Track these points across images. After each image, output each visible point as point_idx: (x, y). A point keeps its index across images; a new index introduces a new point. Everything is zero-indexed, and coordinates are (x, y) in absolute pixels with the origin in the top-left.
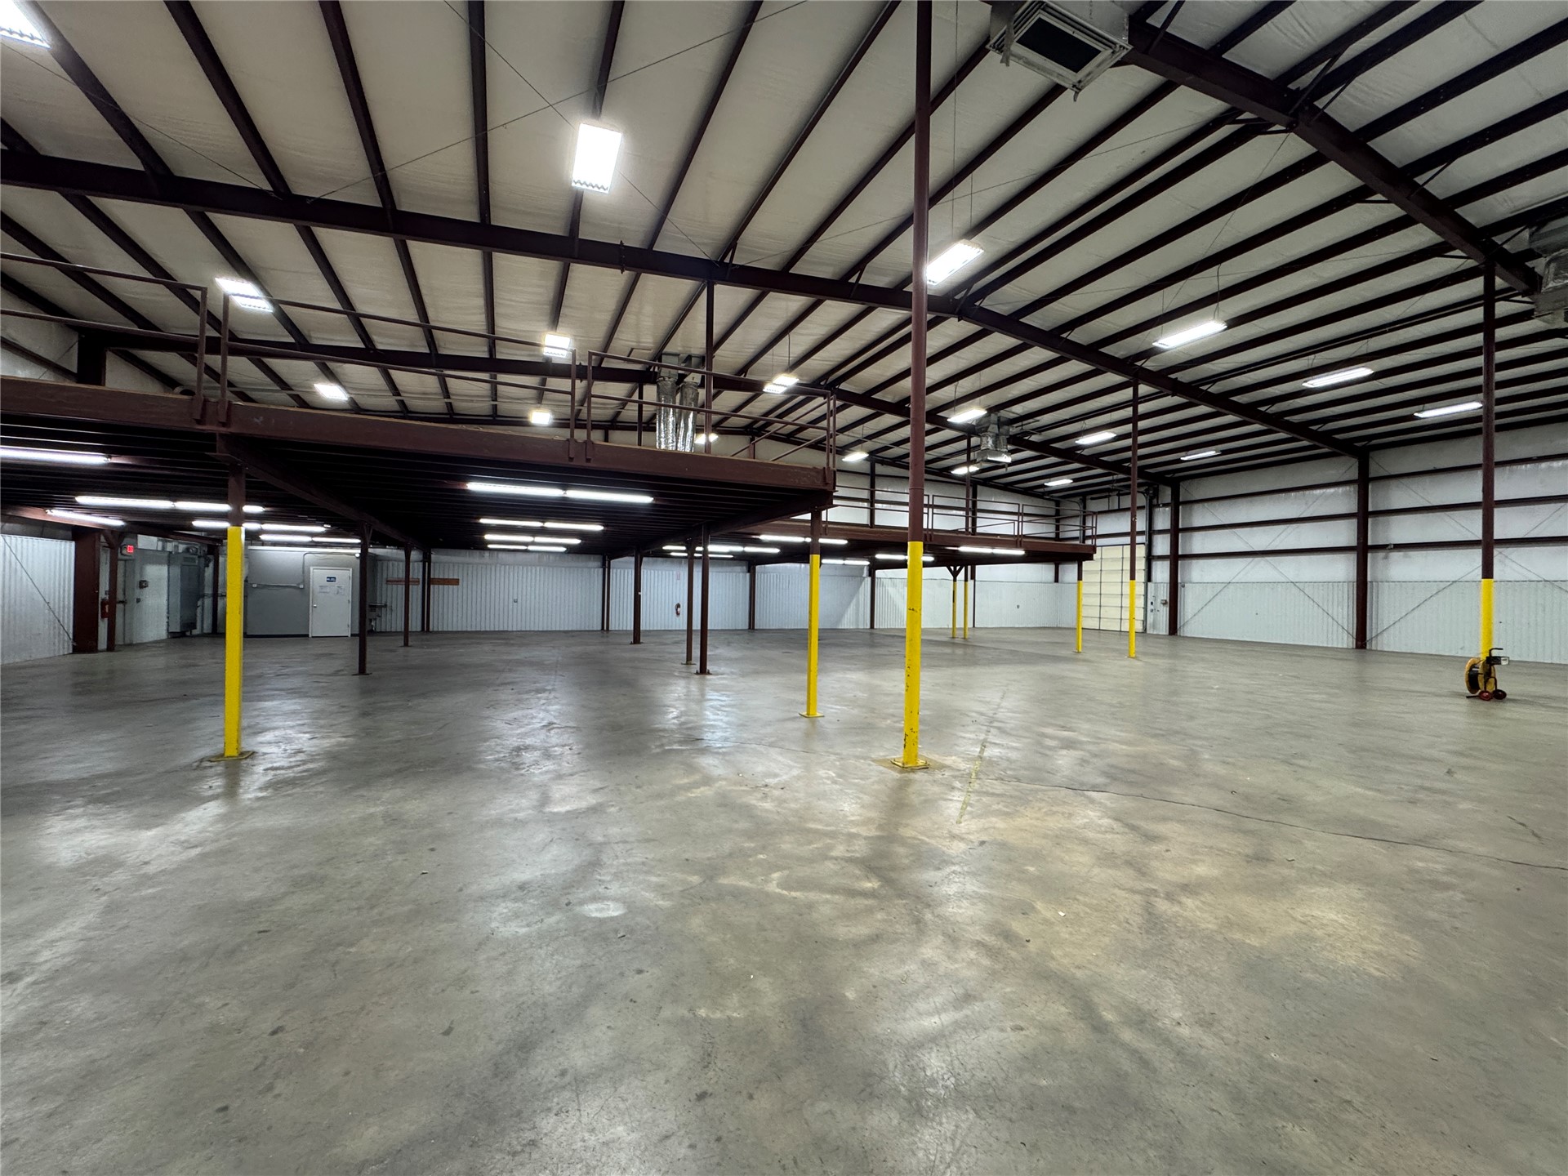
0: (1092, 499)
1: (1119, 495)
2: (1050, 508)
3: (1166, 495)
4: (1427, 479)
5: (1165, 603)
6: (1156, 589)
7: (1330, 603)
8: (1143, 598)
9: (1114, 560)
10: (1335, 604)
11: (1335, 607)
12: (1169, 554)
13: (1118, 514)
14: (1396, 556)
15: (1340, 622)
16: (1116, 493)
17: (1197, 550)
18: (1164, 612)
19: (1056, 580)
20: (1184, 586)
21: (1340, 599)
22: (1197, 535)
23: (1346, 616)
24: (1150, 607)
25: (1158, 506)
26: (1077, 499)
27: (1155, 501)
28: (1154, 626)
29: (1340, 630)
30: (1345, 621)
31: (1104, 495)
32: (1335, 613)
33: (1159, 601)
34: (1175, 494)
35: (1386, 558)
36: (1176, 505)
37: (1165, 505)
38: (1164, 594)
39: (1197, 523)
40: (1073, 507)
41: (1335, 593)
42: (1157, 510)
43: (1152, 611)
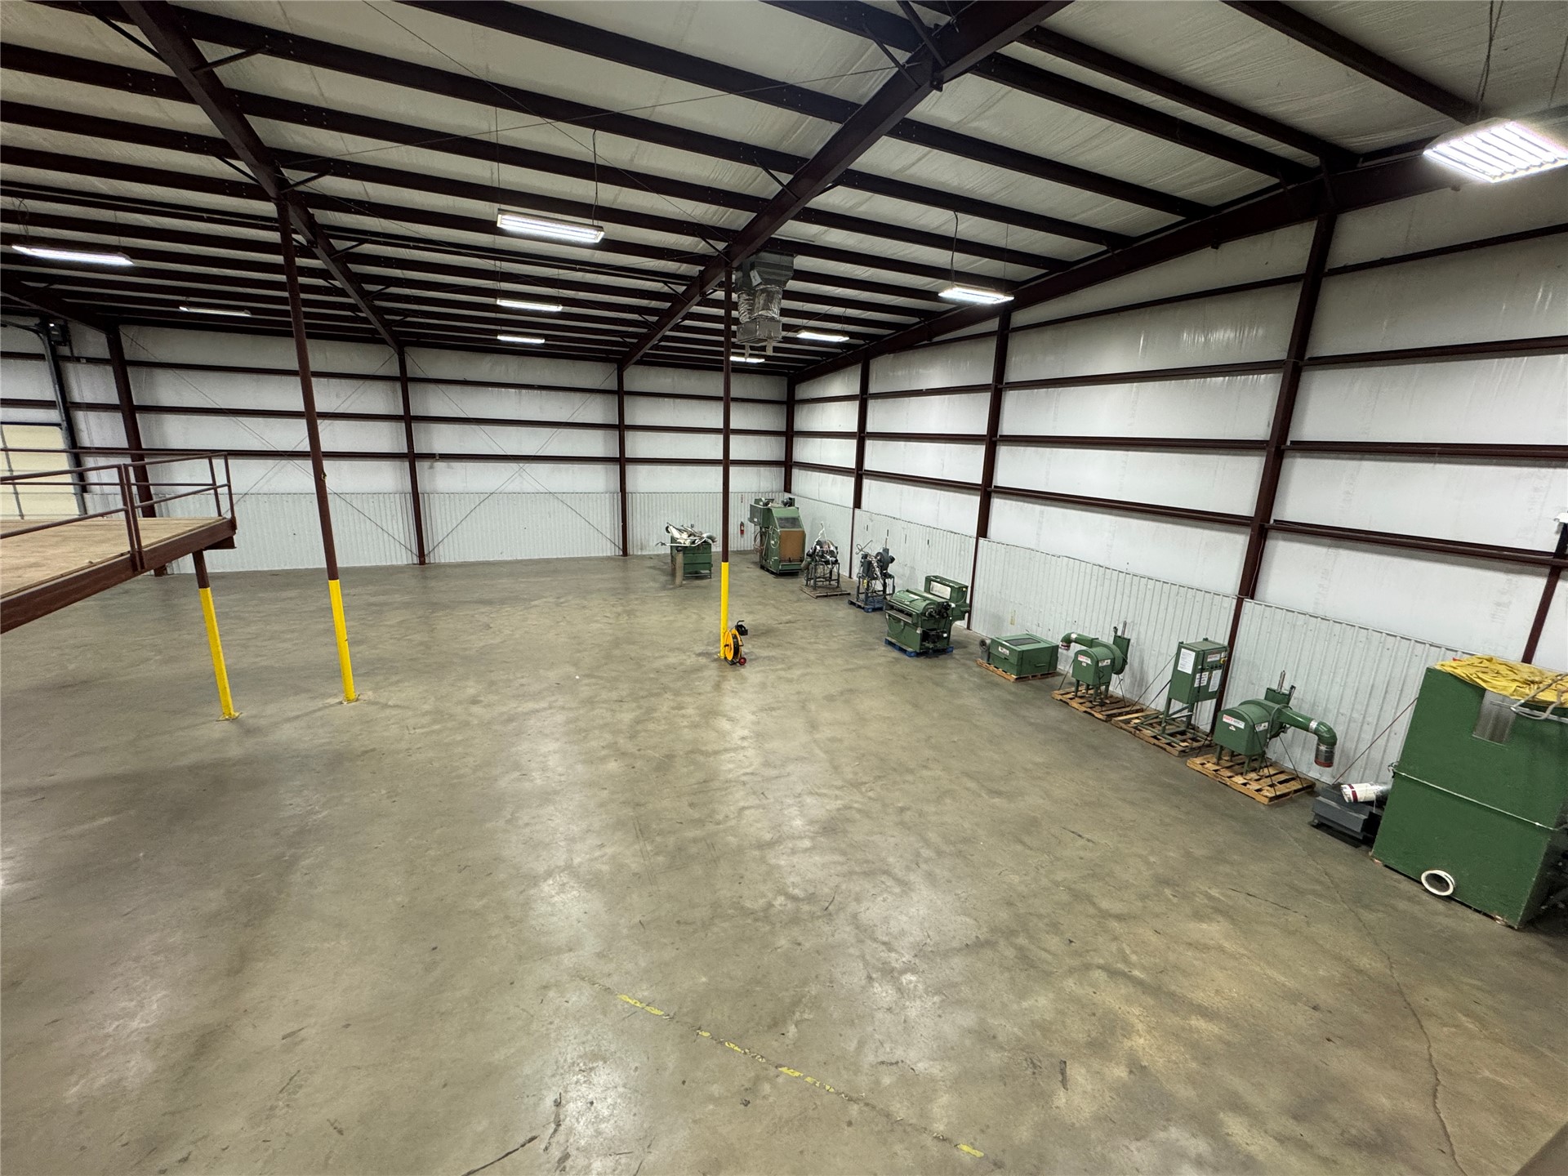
3: (93, 344)
4: (458, 388)
7: (384, 518)
10: (389, 518)
11: (389, 522)
12: (125, 446)
14: (440, 465)
21: (394, 512)
25: (75, 360)
27: (64, 350)
29: (398, 545)
30: (402, 535)
32: (390, 528)
34: (116, 347)
35: (431, 467)
36: (121, 366)
37: (93, 361)
41: (387, 504)
42: (70, 367)
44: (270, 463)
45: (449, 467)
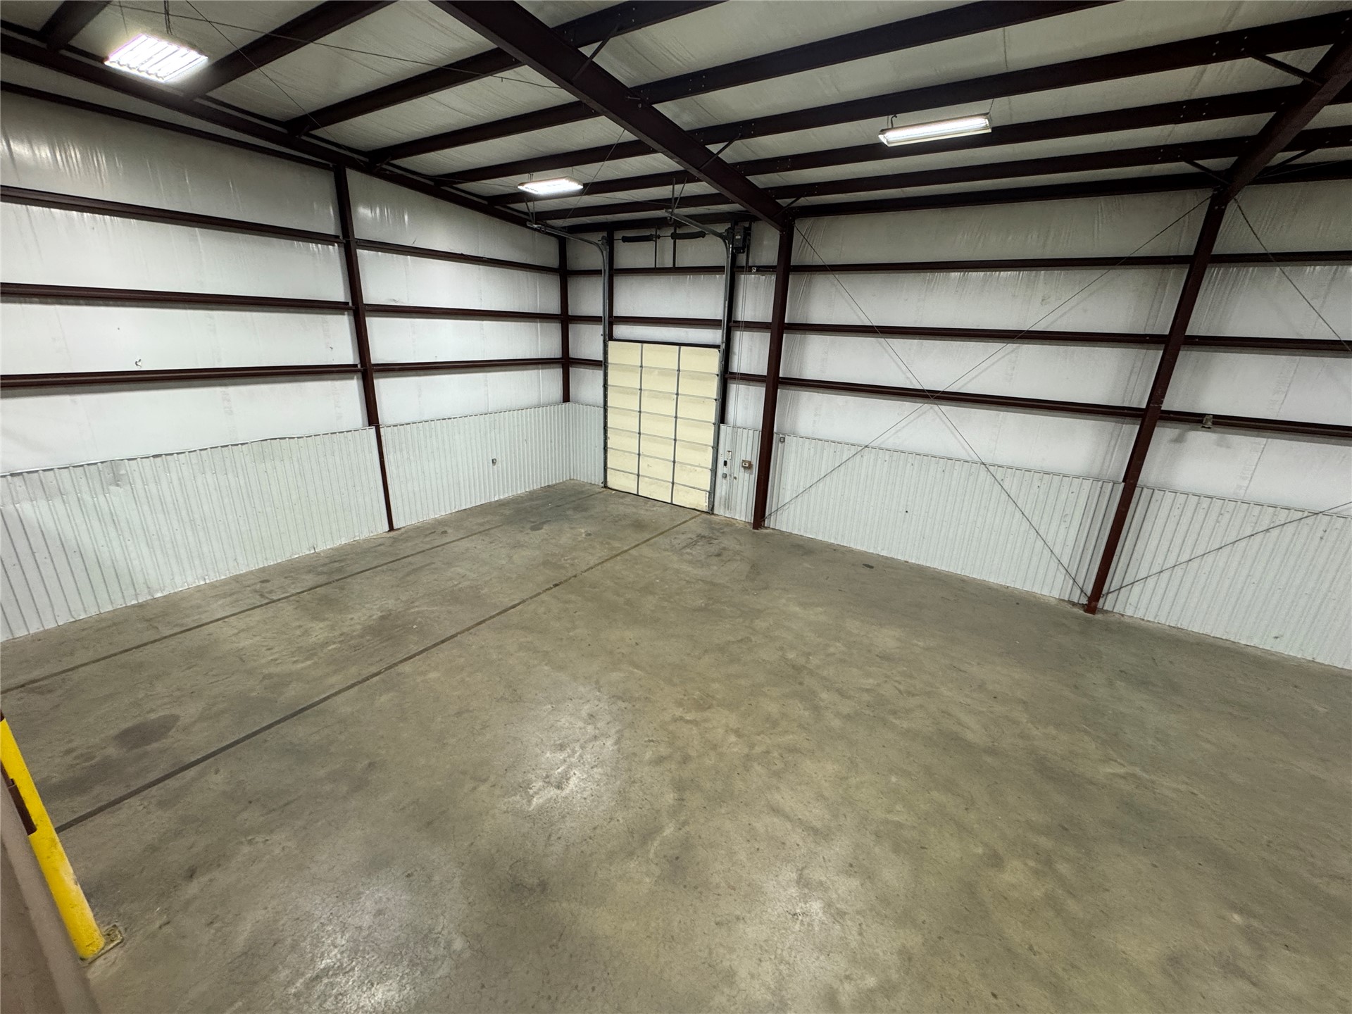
0: (625, 239)
1: (675, 237)
2: (547, 253)
3: (767, 248)
5: (748, 467)
6: (734, 441)
8: (710, 451)
9: (663, 372)
12: (765, 373)
13: (671, 279)
14: (1200, 439)
15: (1057, 551)
16: (670, 231)
17: (812, 372)
18: (746, 484)
19: (566, 398)
20: (783, 441)
21: (1069, 509)
22: (816, 342)
23: (1071, 542)
24: (721, 469)
25: (748, 269)
26: (597, 237)
27: (742, 259)
28: (727, 504)
29: (1054, 564)
30: (1068, 551)
31: (646, 233)
32: (1051, 533)
33: (738, 462)
34: (786, 248)
35: (1179, 440)
36: (784, 273)
37: (762, 269)
38: (749, 449)
39: (819, 315)
40: (589, 254)
41: (1063, 497)
42: (743, 278)
43: (725, 476)
44: (907, 406)
45: (1219, 444)
